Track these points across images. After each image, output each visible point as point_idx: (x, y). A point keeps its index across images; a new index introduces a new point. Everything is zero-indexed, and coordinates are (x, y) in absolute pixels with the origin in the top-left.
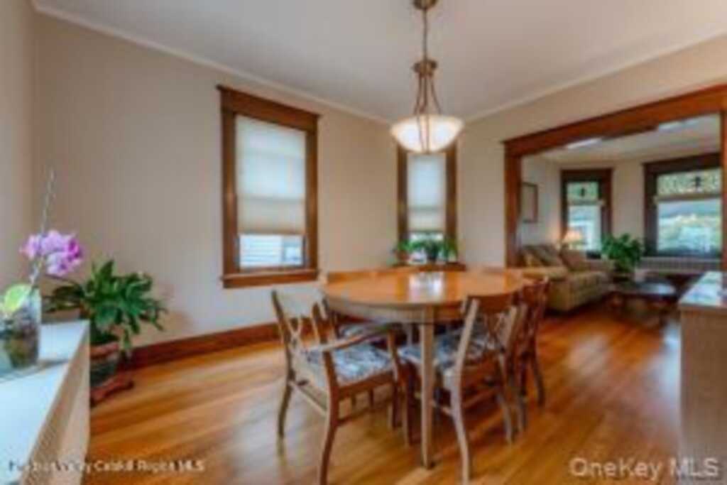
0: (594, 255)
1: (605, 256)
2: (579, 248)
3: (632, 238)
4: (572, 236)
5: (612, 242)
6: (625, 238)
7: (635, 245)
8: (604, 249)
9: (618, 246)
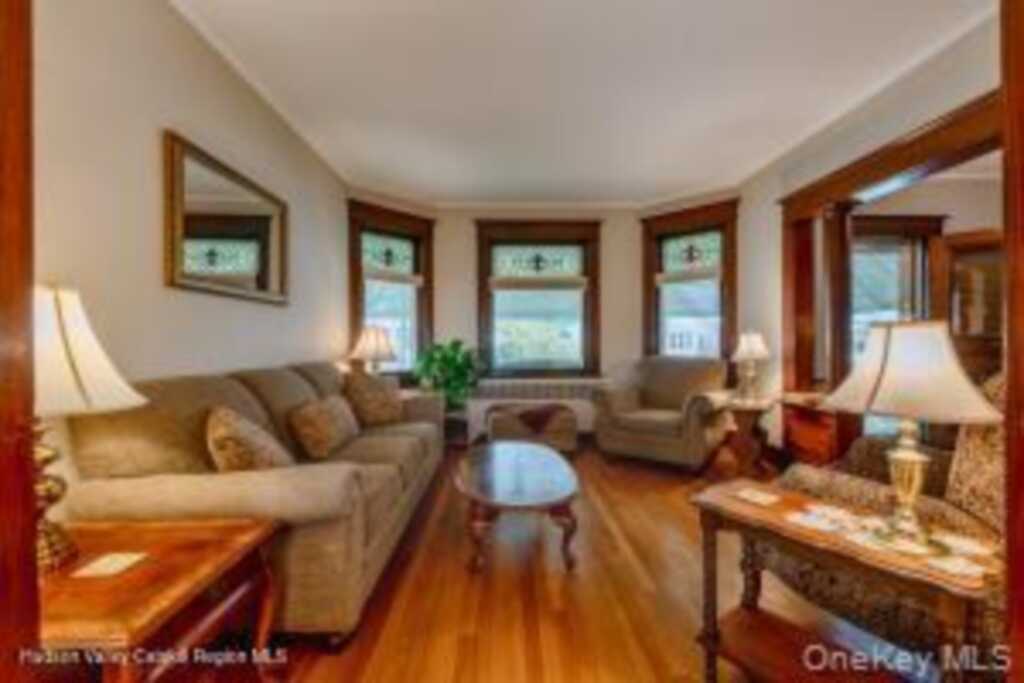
0: (408, 380)
1: (426, 382)
2: (385, 367)
3: (464, 348)
4: (368, 344)
5: (437, 355)
6: (456, 345)
7: (468, 361)
8: (427, 368)
9: (447, 361)
